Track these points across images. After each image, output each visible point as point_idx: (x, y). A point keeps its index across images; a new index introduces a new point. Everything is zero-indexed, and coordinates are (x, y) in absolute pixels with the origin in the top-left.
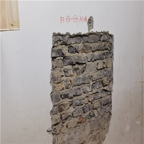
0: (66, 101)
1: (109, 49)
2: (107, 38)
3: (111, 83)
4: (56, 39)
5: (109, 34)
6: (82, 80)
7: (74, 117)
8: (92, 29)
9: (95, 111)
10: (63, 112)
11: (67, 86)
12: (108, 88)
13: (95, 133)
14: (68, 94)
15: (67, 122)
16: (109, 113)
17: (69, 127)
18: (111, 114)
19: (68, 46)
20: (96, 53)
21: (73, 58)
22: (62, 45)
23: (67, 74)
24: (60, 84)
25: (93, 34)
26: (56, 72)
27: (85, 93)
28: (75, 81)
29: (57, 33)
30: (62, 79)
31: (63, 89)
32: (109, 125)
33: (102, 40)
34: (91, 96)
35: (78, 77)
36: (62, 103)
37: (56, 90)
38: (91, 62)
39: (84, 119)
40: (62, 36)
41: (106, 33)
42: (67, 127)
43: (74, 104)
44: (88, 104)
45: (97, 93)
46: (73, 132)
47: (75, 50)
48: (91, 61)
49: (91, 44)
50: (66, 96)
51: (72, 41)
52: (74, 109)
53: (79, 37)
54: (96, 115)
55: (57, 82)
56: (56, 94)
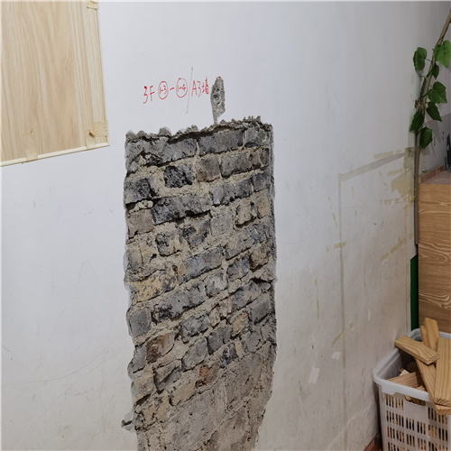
0: (166, 328)
1: (262, 166)
2: (256, 134)
3: (271, 258)
4: (135, 150)
5: (261, 124)
6: (203, 261)
7: (186, 371)
8: (222, 113)
9: (237, 342)
10: (160, 360)
11: (167, 282)
12: (265, 274)
13: (238, 406)
14: (170, 308)
15: (170, 387)
16: (269, 343)
17: (174, 402)
18: (275, 345)
19: (164, 167)
20: (234, 181)
21: (178, 202)
22: (148, 165)
23: (164, 249)
24: (150, 279)
25: (225, 127)
26: (137, 248)
27: (210, 297)
28: (187, 266)
29: (136, 132)
30: (155, 266)
31: (157, 294)
32: (272, 376)
33: (245, 142)
34: (225, 301)
35: (193, 254)
36: (154, 337)
37: (139, 299)
38: (221, 207)
39: (211, 371)
40: (150, 139)
41: (255, 123)
42: (170, 402)
43: (185, 332)
44: (219, 326)
45: (240, 292)
46: (187, 413)
47: (183, 178)
48: (222, 204)
49: (220, 156)
50: (166, 313)
51: (174, 152)
52: (186, 347)
53: (190, 140)
54: (240, 353)
55: (141, 275)
56: (139, 313)
